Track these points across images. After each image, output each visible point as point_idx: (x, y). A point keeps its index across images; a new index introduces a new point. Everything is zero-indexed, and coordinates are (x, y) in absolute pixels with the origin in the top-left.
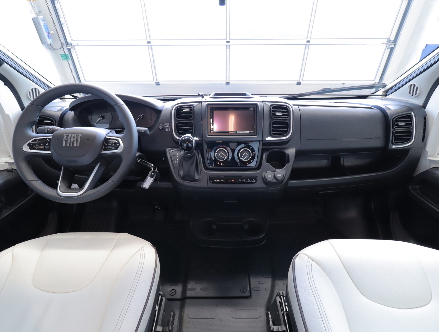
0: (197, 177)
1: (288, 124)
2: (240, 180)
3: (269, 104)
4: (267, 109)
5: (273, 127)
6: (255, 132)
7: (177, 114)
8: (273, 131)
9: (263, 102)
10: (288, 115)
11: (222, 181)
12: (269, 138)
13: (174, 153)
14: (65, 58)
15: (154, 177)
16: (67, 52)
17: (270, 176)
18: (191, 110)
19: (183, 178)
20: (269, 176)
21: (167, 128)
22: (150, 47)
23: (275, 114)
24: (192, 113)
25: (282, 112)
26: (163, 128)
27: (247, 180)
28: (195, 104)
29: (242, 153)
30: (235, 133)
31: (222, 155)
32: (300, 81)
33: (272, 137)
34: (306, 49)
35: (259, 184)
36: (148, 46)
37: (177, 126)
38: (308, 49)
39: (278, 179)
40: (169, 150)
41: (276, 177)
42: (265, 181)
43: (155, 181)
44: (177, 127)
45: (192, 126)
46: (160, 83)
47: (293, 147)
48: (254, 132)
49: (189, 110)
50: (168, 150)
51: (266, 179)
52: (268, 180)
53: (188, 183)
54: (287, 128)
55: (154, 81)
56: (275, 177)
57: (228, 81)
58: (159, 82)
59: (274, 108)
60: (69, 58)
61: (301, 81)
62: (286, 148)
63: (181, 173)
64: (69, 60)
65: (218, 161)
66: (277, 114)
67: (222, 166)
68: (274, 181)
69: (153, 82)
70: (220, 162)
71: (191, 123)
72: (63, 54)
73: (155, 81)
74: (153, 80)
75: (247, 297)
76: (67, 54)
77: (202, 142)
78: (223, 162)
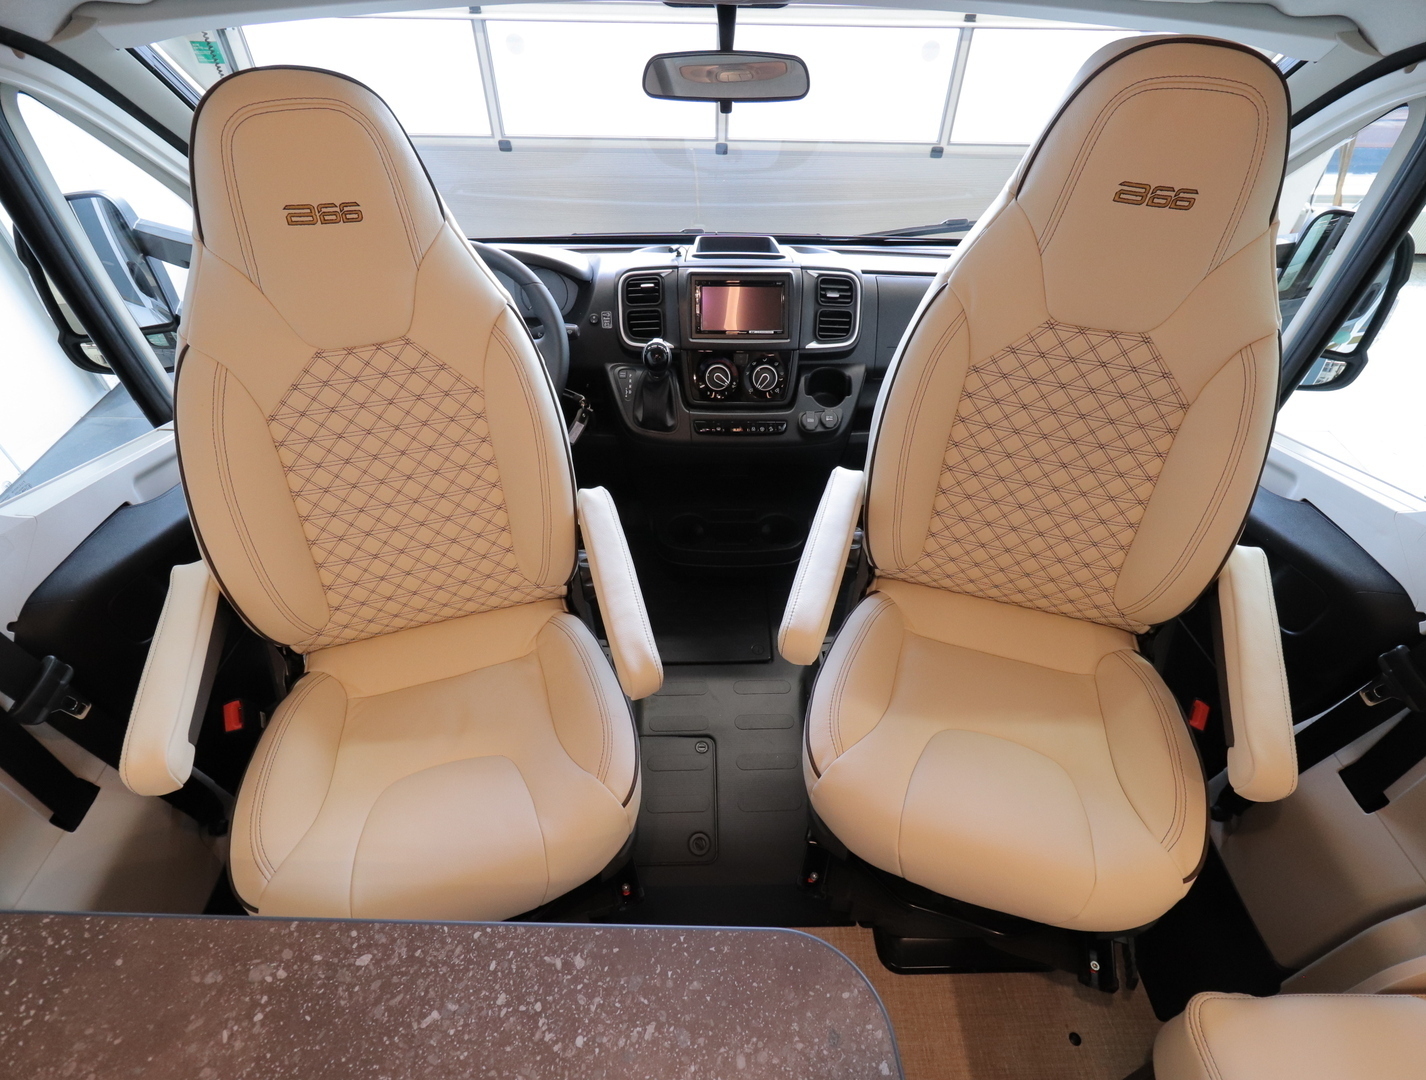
0: (670, 422)
1: (849, 317)
2: (753, 429)
3: (814, 273)
4: (808, 284)
5: (821, 322)
6: (786, 332)
7: (628, 292)
8: (821, 330)
9: (802, 268)
10: (850, 297)
11: (719, 429)
12: (813, 345)
13: (623, 375)
14: (205, 56)
15: (586, 422)
16: (213, 38)
17: (812, 420)
18: (656, 284)
19: (643, 424)
20: (810, 421)
21: (607, 324)
22: (478, 25)
23: (825, 296)
24: (658, 291)
25: (839, 290)
26: (599, 321)
27: (767, 426)
28: (665, 273)
29: (758, 375)
30: (744, 334)
31: (718, 378)
32: (941, 146)
33: (819, 342)
34: (963, 42)
35: (792, 436)
36: (472, 20)
37: (628, 317)
38: (968, 42)
39: (828, 426)
40: (612, 368)
41: (824, 421)
42: (802, 430)
43: (585, 430)
44: (629, 321)
45: (658, 318)
46: (514, 143)
47: (859, 364)
48: (783, 332)
49: (652, 285)
50: (609, 367)
51: (804, 427)
52: (809, 427)
53: (652, 433)
54: (849, 323)
55: (493, 136)
56: (821, 423)
57: (722, 141)
58: (508, 143)
59: (824, 281)
60: (220, 55)
61: (943, 144)
62: (847, 366)
63: (640, 415)
64: (223, 62)
65: (712, 391)
66: (829, 295)
67: (721, 400)
68: (820, 429)
69: (491, 140)
70: (716, 392)
71: (657, 311)
72: (200, 43)
73: (498, 138)
74: (489, 133)
75: (765, 662)
76: (216, 43)
77: (678, 351)
78: (721, 393)
